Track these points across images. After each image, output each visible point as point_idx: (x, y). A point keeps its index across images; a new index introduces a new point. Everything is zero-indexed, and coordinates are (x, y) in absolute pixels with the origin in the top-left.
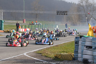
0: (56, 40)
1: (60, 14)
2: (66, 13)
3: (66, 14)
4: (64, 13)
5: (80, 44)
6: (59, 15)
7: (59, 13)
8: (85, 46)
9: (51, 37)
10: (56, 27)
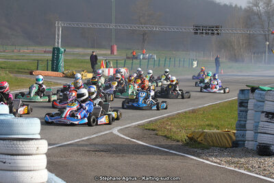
0: (158, 109)
1: (203, 33)
2: (217, 30)
3: (218, 34)
4: (212, 30)
6: (198, 35)
7: (199, 31)
8: (263, 112)
9: (141, 99)
10: (192, 65)
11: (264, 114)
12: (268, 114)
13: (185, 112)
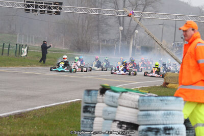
1: (36, 11)
2: (55, 8)
4: (50, 8)
5: (101, 114)
6: (31, 14)
7: (31, 8)
8: (115, 121)
10: (20, 52)
11: (116, 124)
12: (121, 123)
13: (10, 116)
